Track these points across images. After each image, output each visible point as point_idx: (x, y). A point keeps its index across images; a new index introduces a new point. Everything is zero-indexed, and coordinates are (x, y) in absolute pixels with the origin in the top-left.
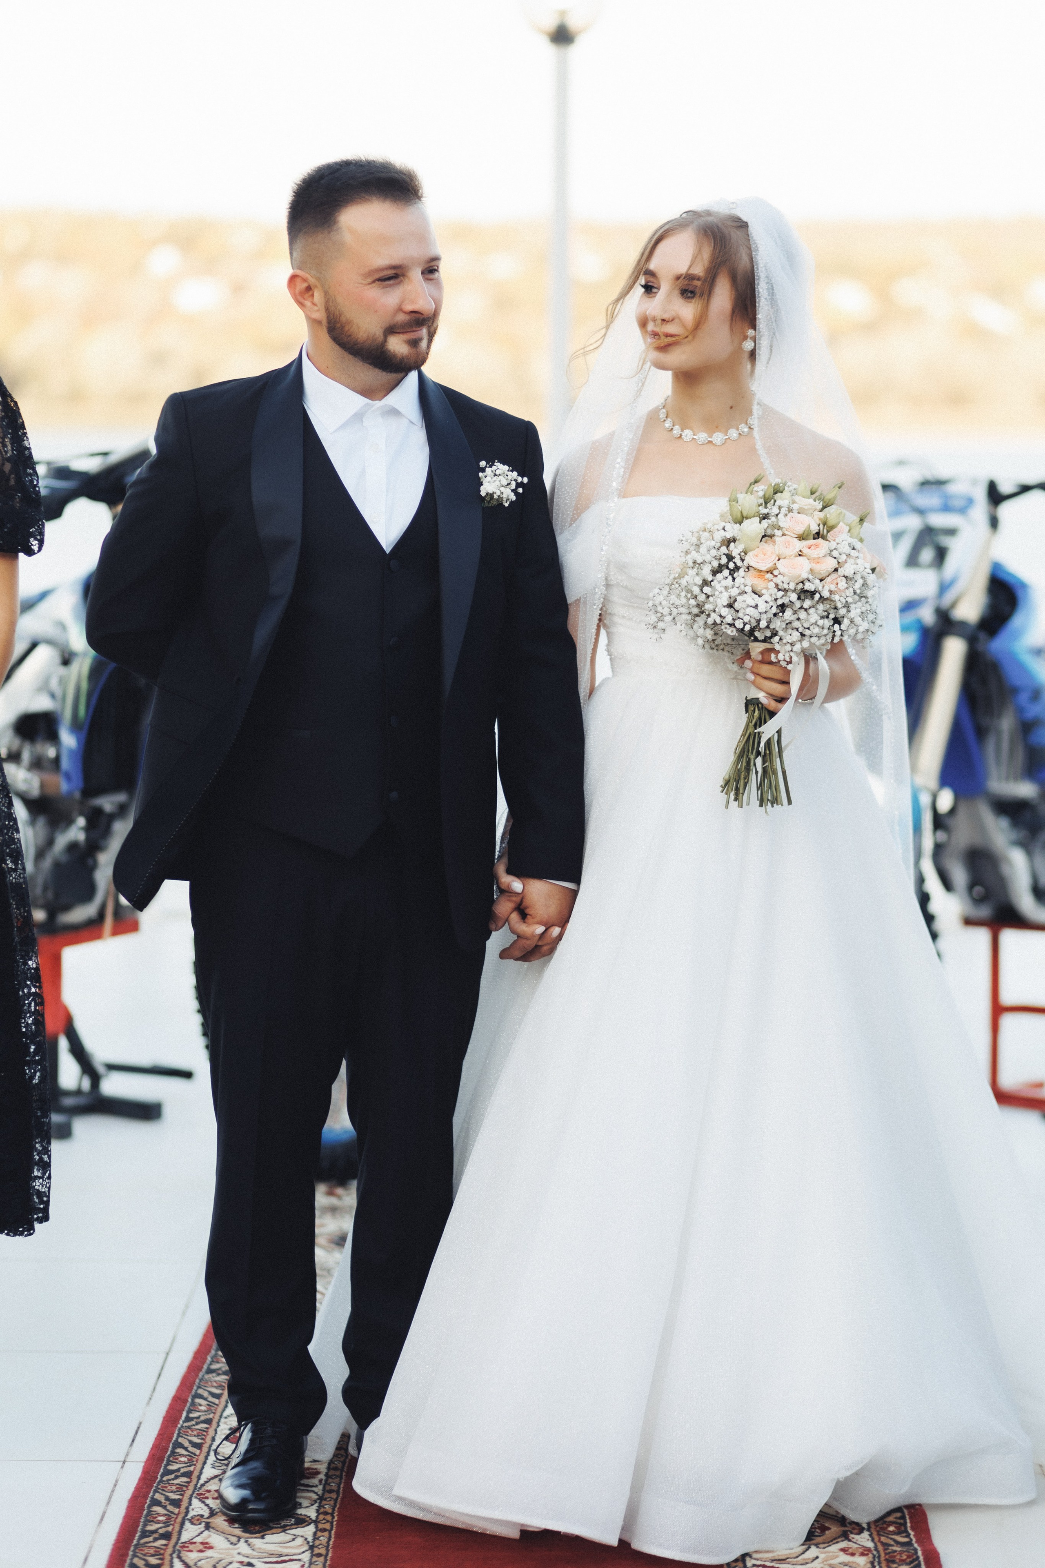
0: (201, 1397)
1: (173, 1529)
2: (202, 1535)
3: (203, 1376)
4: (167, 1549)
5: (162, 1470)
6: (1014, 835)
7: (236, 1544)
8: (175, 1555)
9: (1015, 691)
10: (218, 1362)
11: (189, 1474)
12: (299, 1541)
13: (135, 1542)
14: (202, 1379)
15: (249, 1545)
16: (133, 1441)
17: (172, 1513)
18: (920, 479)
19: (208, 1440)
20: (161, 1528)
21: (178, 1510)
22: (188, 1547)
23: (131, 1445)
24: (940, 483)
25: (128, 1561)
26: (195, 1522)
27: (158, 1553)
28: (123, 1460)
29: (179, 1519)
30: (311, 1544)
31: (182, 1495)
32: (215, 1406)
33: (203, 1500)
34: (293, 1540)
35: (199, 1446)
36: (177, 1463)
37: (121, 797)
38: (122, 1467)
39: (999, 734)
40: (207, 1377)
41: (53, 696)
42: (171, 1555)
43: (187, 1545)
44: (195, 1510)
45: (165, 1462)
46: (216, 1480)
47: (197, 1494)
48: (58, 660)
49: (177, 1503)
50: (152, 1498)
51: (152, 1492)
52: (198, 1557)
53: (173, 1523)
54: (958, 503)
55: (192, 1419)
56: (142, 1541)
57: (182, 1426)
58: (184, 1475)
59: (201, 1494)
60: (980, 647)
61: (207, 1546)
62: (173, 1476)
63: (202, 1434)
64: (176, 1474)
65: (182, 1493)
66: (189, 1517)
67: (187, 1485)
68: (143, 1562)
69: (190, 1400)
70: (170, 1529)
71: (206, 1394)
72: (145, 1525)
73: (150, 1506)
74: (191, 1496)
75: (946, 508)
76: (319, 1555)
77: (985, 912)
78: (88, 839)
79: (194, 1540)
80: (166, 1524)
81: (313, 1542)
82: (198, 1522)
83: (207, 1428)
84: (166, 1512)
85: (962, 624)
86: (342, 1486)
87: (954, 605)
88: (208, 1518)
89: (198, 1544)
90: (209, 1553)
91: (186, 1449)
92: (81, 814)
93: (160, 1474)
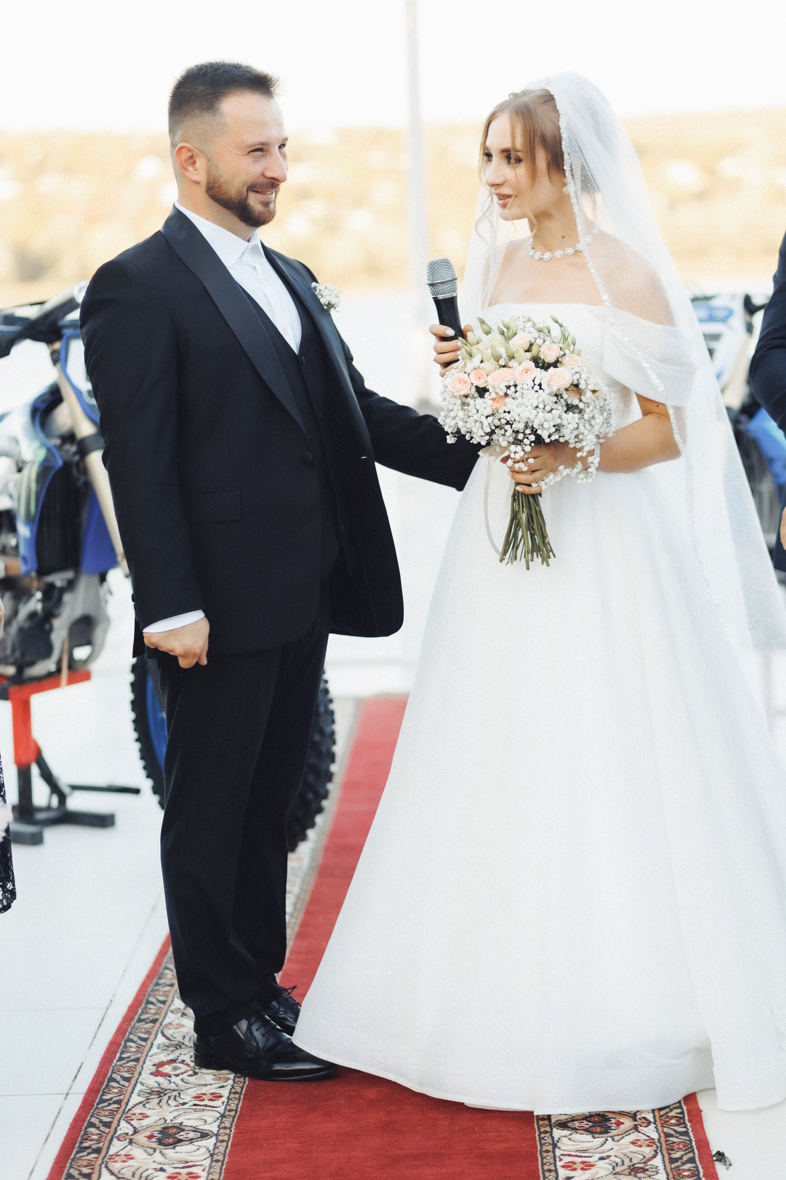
0: (132, 1041)
1: (103, 1145)
2: (125, 1149)
3: (134, 1025)
4: (97, 1161)
5: (98, 1100)
7: (152, 1155)
8: (103, 1166)
9: (771, 461)
10: (147, 1013)
11: (119, 1102)
12: (202, 1150)
13: (72, 1156)
14: (134, 1027)
15: (162, 1154)
16: (76, 1077)
17: (104, 1132)
19: (136, 1074)
20: (94, 1144)
21: (108, 1130)
22: (114, 1159)
23: (74, 1080)
24: (706, 299)
25: (66, 1172)
26: (122, 1139)
27: (90, 1165)
28: (66, 1093)
29: (109, 1137)
30: (212, 1152)
31: (113, 1118)
32: (143, 1047)
33: (129, 1121)
34: (198, 1149)
35: (128, 1080)
36: (110, 1094)
37: (69, 575)
38: (66, 1098)
40: (137, 1025)
41: (11, 496)
42: (100, 1165)
43: (113, 1157)
44: (122, 1129)
45: (101, 1093)
46: (141, 1105)
47: (125, 1117)
48: (14, 469)
49: (108, 1125)
50: (89, 1121)
51: (89, 1116)
52: (121, 1166)
53: (103, 1140)
54: (720, 313)
55: (124, 1059)
56: (78, 1156)
57: (116, 1065)
58: (115, 1102)
59: (128, 1117)
60: (743, 426)
61: (129, 1157)
62: (106, 1104)
63: (131, 1070)
64: (109, 1102)
65: (113, 1116)
66: (117, 1135)
67: (117, 1110)
68: (78, 1172)
69: (123, 1044)
70: (101, 1145)
71: (135, 1039)
72: (81, 1143)
73: (86, 1128)
74: (120, 1118)
75: (712, 319)
76: (217, 1161)
78: (44, 609)
79: (119, 1154)
80: (99, 1141)
81: (213, 1151)
82: (124, 1139)
83: (136, 1065)
84: (99, 1132)
86: (240, 1106)
88: (132, 1135)
89: (122, 1156)
90: (130, 1162)
91: (118, 1082)
92: (37, 590)
93: (96, 1103)
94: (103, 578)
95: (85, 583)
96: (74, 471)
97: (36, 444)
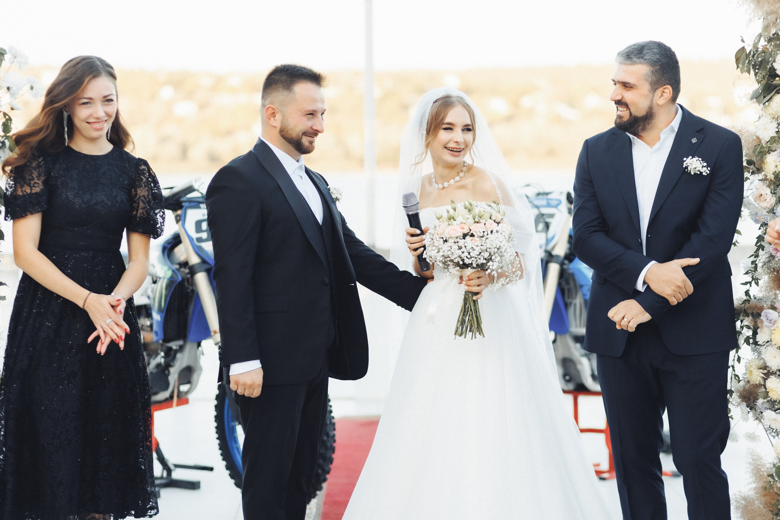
6: (583, 352)
9: (581, 286)
18: (537, 192)
24: (547, 194)
37: (181, 342)
39: (575, 305)
41: (149, 297)
48: (151, 281)
54: (554, 203)
60: (565, 267)
75: (549, 205)
77: (571, 387)
78: (165, 362)
85: (557, 256)
87: (553, 248)
92: (162, 351)
94: (199, 345)
95: (189, 347)
96: (186, 283)
97: (166, 268)
